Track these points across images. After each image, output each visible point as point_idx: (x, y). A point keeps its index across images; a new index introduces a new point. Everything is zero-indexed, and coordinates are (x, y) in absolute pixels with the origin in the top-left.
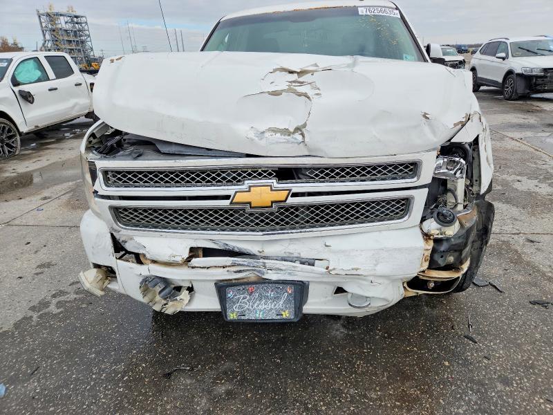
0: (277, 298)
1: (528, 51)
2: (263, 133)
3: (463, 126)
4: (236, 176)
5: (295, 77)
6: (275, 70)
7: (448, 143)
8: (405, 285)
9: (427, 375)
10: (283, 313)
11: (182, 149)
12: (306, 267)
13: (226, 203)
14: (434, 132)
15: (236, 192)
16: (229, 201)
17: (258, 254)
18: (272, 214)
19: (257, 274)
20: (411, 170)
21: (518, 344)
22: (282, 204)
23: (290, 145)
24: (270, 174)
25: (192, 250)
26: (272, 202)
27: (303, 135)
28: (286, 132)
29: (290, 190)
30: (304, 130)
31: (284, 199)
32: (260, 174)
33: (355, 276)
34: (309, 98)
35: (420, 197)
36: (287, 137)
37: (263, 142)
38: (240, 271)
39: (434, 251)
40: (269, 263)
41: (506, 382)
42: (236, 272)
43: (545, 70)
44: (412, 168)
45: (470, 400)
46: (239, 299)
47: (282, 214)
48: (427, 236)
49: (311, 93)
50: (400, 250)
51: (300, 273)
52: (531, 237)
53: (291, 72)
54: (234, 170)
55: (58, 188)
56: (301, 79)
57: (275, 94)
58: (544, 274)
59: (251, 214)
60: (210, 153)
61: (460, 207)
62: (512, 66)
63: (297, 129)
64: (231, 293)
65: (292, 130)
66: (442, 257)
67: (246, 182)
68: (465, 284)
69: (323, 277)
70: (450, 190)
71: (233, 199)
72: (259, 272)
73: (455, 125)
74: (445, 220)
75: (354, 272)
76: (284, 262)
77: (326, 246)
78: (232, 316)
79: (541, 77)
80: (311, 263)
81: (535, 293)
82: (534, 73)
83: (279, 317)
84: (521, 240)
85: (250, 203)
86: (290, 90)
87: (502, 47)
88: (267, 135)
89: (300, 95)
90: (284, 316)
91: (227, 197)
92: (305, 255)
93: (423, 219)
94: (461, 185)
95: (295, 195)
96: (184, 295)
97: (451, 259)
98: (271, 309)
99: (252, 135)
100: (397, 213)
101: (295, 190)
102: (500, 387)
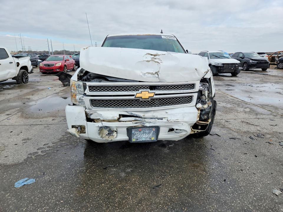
0: (149, 133)
1: (216, 56)
2: (145, 74)
3: (207, 73)
4: (136, 88)
5: (153, 56)
6: (147, 54)
7: (203, 78)
8: (191, 128)
9: (200, 160)
10: (152, 138)
11: (117, 79)
12: (160, 120)
13: (133, 97)
14: (199, 75)
15: (137, 94)
16: (134, 97)
17: (143, 117)
18: (148, 101)
19: (142, 124)
20: (192, 87)
21: (228, 150)
22: (152, 98)
23: (154, 78)
24: (147, 88)
25: (120, 115)
26: (149, 97)
27: (158, 75)
28: (152, 74)
29: (155, 93)
30: (158, 73)
31: (153, 96)
32: (144, 88)
33: (177, 122)
34: (159, 63)
35: (195, 96)
36: (152, 75)
37: (145, 77)
38: (136, 123)
39: (201, 114)
40: (146, 120)
41: (226, 159)
42: (135, 123)
43: (223, 64)
44: (192, 86)
45: (216, 165)
46: (136, 134)
47: (152, 101)
48: (198, 109)
49: (159, 61)
50: (190, 113)
51: (158, 123)
52: (227, 120)
53: (152, 55)
54: (135, 86)
55: (14, 110)
56: (155, 57)
57: (148, 61)
58: (233, 130)
59: (141, 102)
60: (126, 81)
61: (207, 100)
62: (211, 62)
63: (156, 73)
64: (133, 131)
65: (154, 73)
66: (203, 116)
67: (140, 90)
68: (209, 131)
69: (166, 124)
70: (203, 95)
71: (136, 96)
72: (143, 123)
73: (205, 72)
74: (203, 103)
75: (177, 121)
76: (151, 120)
77: (166, 113)
78: (134, 140)
79: (222, 67)
80: (162, 119)
81: (231, 136)
82: (219, 65)
83: (150, 140)
84: (224, 121)
85: (141, 97)
86: (152, 60)
87: (206, 54)
88: (146, 74)
89: (156, 62)
90: (152, 139)
91: (134, 95)
92: (159, 117)
93: (196, 104)
94: (206, 93)
95: (156, 95)
96: (115, 134)
97: (206, 117)
98: (147, 137)
99: (141, 74)
100: (189, 101)
101: (156, 93)
102: (224, 160)
